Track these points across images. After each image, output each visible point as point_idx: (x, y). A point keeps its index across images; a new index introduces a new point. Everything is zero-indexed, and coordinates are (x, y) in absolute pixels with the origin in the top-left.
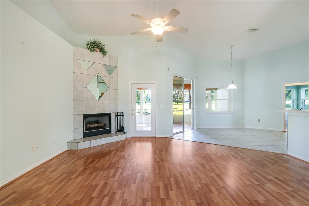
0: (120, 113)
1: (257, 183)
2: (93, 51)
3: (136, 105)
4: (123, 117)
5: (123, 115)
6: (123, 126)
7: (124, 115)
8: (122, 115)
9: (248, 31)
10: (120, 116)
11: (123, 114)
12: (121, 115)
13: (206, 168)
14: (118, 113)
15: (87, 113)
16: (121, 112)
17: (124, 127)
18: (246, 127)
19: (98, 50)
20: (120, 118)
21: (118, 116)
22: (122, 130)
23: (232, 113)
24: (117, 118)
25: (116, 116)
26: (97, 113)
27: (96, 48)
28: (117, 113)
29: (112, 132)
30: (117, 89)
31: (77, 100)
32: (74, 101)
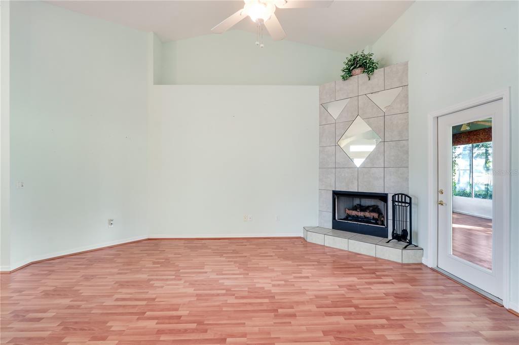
4: (409, 208)
5: (408, 201)
7: (410, 204)
11: (408, 198)
15: (338, 189)
16: (402, 194)
19: (357, 71)
25: (392, 201)
26: (356, 190)
31: (323, 167)
32: (320, 168)
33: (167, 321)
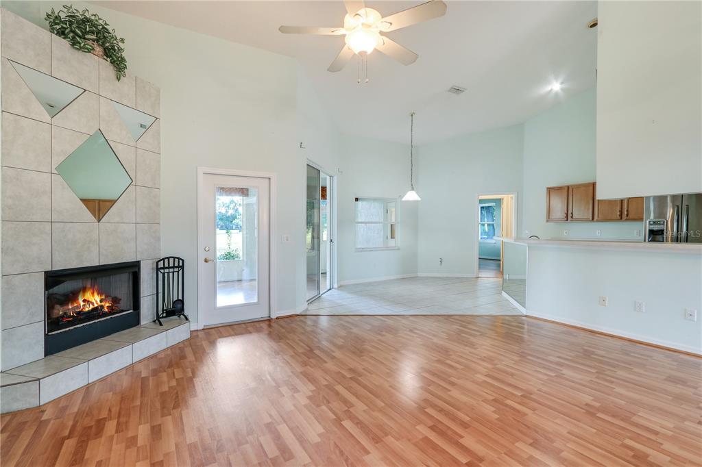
0: (171, 260)
1: (554, 375)
2: (83, 49)
3: (215, 234)
4: (180, 272)
5: (181, 264)
6: (180, 298)
7: (182, 267)
8: (178, 265)
9: (449, 91)
10: (171, 270)
11: (181, 261)
12: (174, 267)
13: (458, 369)
14: (166, 260)
15: (59, 266)
16: (174, 258)
17: (182, 302)
18: (420, 274)
19: (99, 50)
20: (171, 274)
21: (167, 271)
22: (176, 310)
23: (399, 249)
24: (160, 276)
25: (158, 269)
26: (95, 263)
27: (94, 40)
28: (163, 259)
29: (143, 322)
30: (157, 186)
31: (13, 219)
33: (449, 432)
